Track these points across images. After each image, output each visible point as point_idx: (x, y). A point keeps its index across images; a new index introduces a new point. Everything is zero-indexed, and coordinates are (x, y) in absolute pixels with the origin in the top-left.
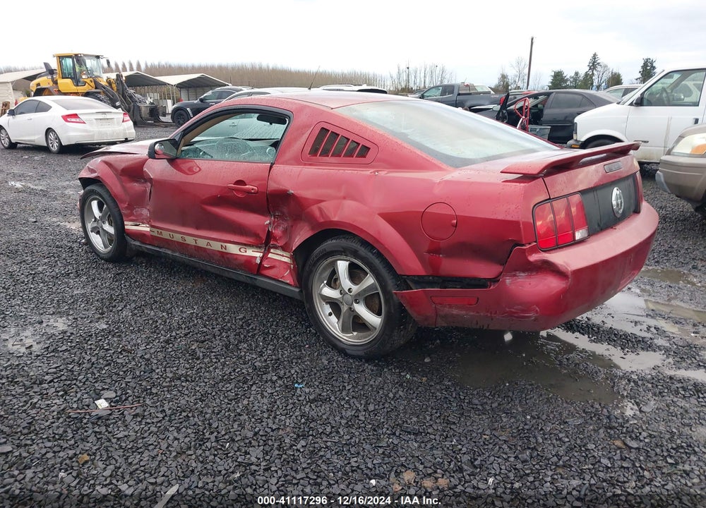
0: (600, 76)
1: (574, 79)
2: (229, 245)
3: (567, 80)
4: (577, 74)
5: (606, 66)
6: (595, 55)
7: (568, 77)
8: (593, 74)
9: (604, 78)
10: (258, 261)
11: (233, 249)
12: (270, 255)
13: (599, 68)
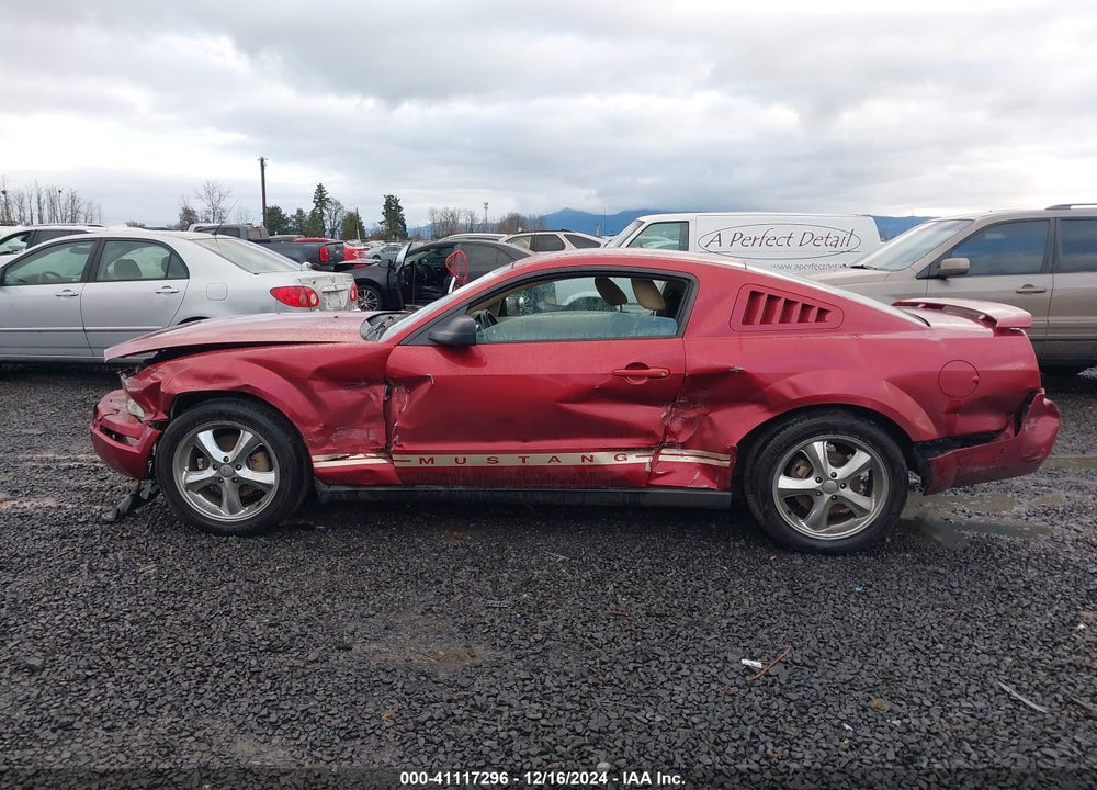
0: (333, 216)
1: (297, 219)
2: (597, 455)
3: (288, 221)
4: (300, 211)
5: (338, 203)
6: (320, 188)
7: (288, 216)
8: (322, 213)
9: (338, 219)
10: (648, 468)
11: (605, 459)
12: (661, 458)
13: (329, 206)
